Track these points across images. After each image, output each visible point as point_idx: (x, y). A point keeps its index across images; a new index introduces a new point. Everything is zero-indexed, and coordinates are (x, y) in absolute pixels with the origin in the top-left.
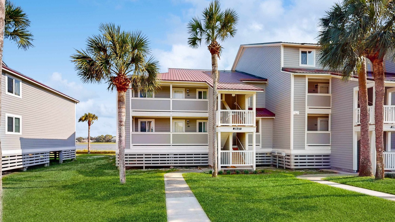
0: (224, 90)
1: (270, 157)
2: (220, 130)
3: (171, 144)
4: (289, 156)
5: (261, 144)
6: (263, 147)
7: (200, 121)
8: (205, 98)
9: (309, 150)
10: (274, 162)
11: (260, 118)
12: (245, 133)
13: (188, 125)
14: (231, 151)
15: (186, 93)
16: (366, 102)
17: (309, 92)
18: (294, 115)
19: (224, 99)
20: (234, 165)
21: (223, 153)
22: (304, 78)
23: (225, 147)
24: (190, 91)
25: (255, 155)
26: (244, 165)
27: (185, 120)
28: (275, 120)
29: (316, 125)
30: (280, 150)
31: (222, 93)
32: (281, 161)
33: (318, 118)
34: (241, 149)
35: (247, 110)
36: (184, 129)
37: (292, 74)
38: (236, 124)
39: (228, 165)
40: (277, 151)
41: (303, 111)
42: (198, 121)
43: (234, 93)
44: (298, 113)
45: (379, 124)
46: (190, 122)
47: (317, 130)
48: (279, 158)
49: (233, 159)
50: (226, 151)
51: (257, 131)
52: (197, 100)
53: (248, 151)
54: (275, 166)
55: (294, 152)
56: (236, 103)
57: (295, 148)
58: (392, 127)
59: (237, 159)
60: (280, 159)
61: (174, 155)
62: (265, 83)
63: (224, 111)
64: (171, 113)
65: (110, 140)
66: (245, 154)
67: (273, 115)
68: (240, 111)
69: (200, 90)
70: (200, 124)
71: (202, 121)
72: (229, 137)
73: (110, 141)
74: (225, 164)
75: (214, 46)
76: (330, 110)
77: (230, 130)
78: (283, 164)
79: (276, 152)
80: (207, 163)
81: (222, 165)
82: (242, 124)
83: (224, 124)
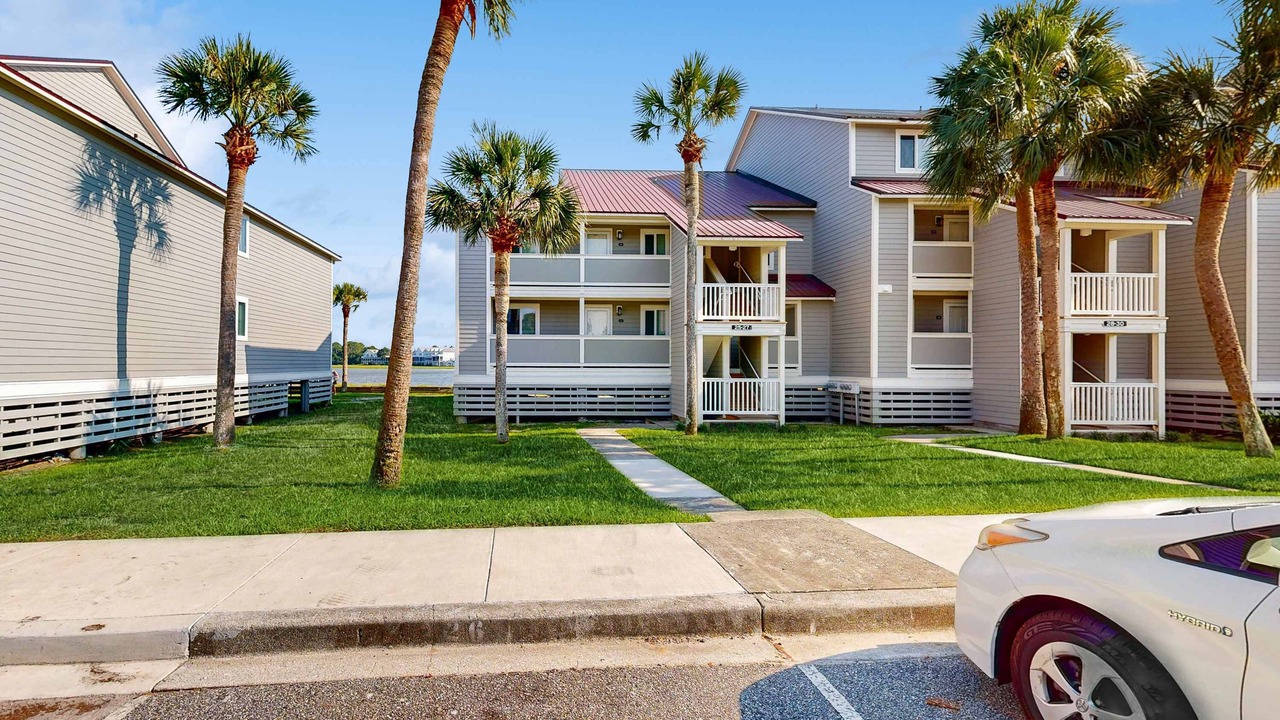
0: (712, 239)
1: (823, 396)
2: (702, 330)
3: (582, 363)
4: (868, 393)
5: (800, 365)
6: (806, 372)
7: (650, 308)
8: (661, 252)
9: (918, 380)
10: (834, 410)
11: (797, 301)
12: (759, 337)
13: (620, 318)
14: (726, 379)
15: (615, 238)
16: (1032, 267)
17: (917, 239)
18: (880, 294)
19: (709, 256)
20: (734, 412)
21: (708, 383)
22: (904, 205)
23: (712, 370)
24: (624, 235)
25: (783, 393)
26: (757, 412)
27: (611, 306)
28: (836, 305)
29: (940, 317)
30: (846, 380)
31: (706, 244)
32: (850, 406)
33: (945, 301)
34: (750, 375)
35: (764, 284)
36: (610, 329)
37: (874, 194)
38: (738, 317)
39: (719, 412)
40: (839, 381)
41: (901, 283)
42: (644, 309)
43: (733, 244)
44: (888, 288)
45: (1050, 319)
46: (623, 309)
47: (941, 331)
48: (845, 398)
49: (731, 401)
50: (715, 380)
51: (790, 331)
52: (643, 257)
53: (767, 381)
54: (836, 420)
55: (878, 382)
56: (738, 264)
57: (881, 374)
58: (1106, 323)
59: (741, 401)
60: (848, 402)
61: (588, 389)
62: (813, 212)
63: (711, 285)
64: (582, 289)
65: (357, 356)
66: (759, 388)
67: (832, 292)
68: (747, 285)
69: (650, 232)
70: (649, 315)
71: (654, 308)
72: (721, 347)
73: (358, 360)
74: (713, 409)
75: (691, 146)
76: (971, 280)
77: (726, 331)
78: (854, 414)
79: (839, 384)
80: (668, 410)
81: (707, 412)
82: (752, 318)
83: (711, 317)
